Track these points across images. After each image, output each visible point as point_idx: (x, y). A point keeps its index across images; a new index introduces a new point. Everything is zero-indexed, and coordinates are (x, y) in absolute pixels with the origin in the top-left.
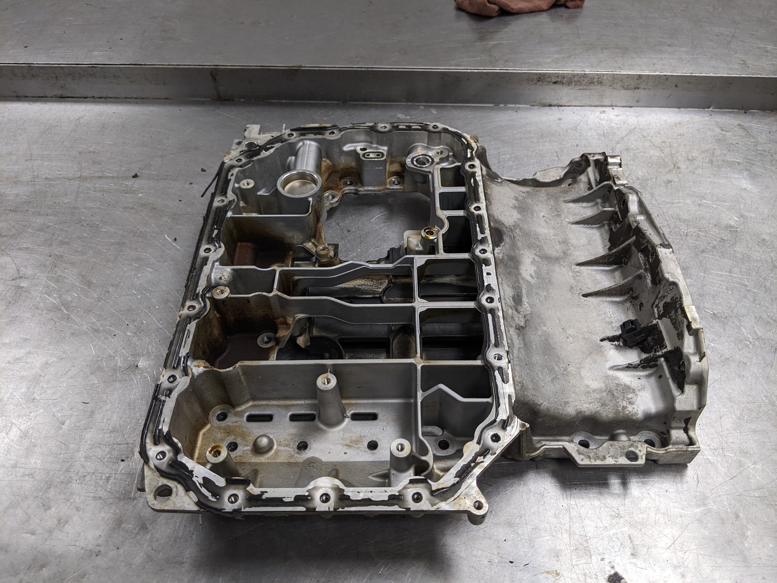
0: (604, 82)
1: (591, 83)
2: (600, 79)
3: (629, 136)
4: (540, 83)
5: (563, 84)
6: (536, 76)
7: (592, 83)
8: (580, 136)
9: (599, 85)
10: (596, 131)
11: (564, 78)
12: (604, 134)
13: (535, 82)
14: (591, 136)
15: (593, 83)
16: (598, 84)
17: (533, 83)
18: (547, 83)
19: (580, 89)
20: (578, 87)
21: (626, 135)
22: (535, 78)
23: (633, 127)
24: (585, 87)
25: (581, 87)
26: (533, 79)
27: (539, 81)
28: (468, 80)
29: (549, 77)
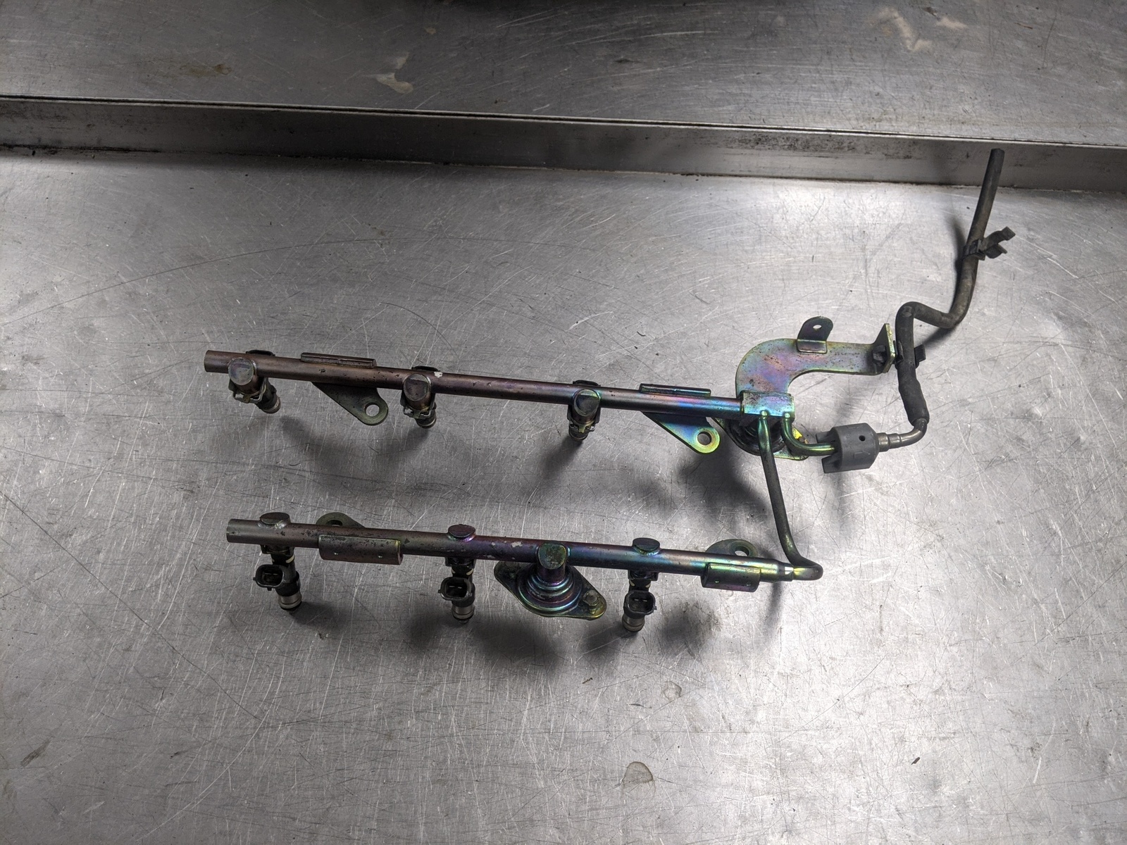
0: (857, 148)
1: (838, 148)
2: (852, 144)
3: (890, 241)
4: (759, 146)
5: (795, 149)
6: (754, 137)
7: (840, 148)
8: (817, 239)
9: (850, 151)
10: (842, 230)
11: (797, 140)
12: (853, 236)
13: (752, 144)
14: (834, 239)
15: (842, 149)
16: (848, 150)
17: (748, 145)
18: (771, 147)
19: (819, 157)
20: (816, 154)
21: (888, 237)
22: (751, 139)
23: (897, 222)
24: (828, 154)
25: (822, 154)
26: (750, 141)
27: (758, 143)
28: (647, 138)
29: (774, 139)
